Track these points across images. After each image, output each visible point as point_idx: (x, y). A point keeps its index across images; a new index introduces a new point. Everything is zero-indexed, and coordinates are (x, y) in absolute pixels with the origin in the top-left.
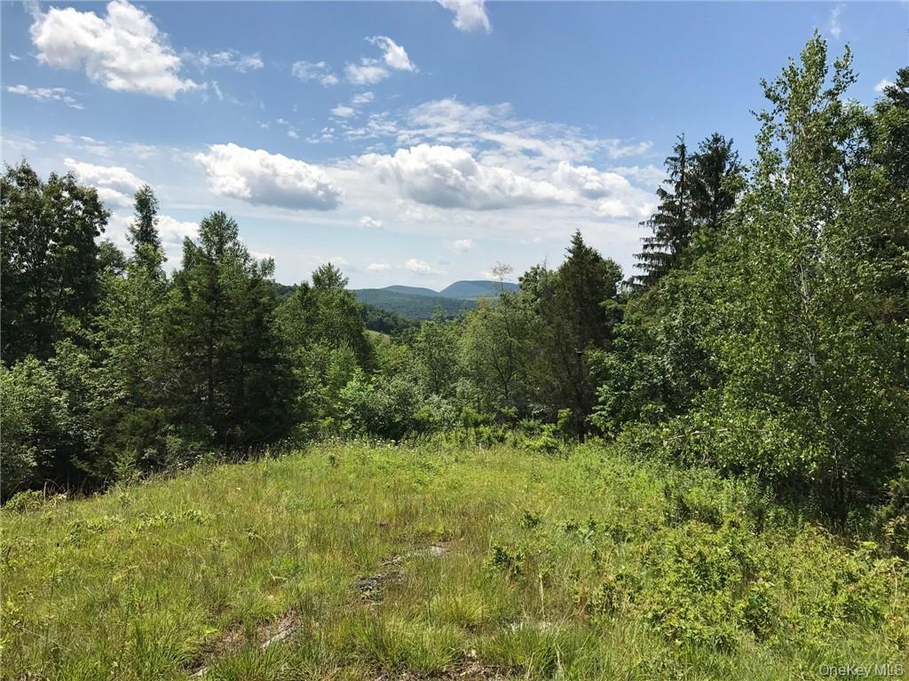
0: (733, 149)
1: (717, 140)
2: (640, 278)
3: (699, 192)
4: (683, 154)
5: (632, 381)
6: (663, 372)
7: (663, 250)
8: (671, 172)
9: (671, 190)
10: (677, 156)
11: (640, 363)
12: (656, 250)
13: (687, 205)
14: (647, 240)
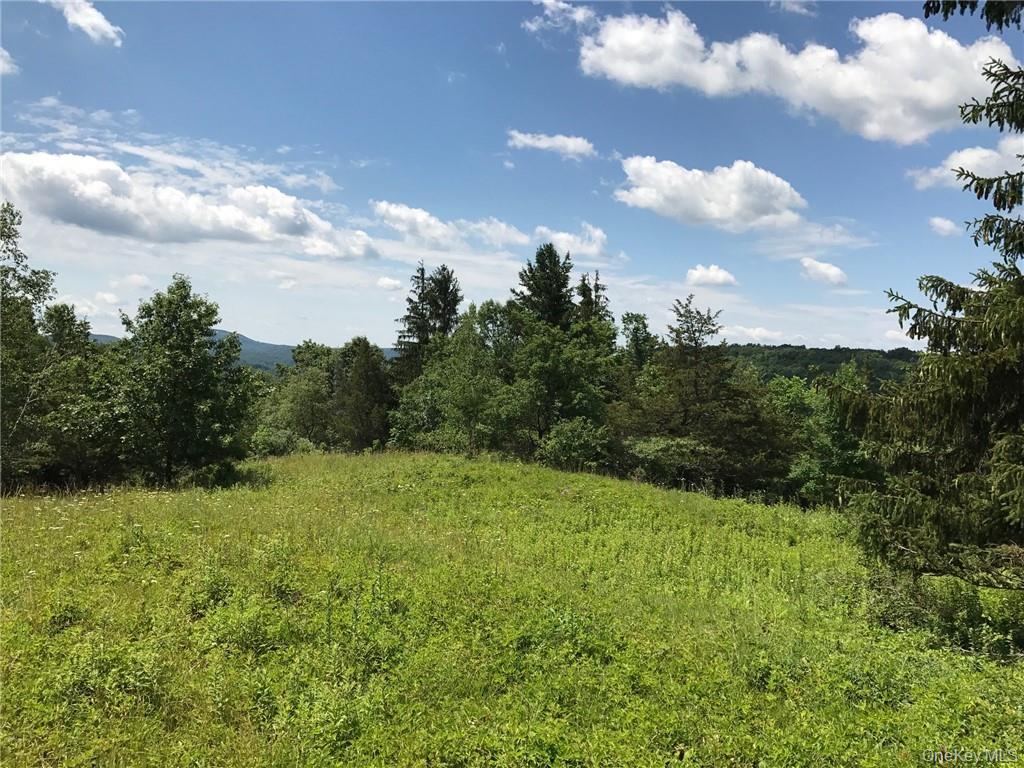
0: (454, 276)
1: (444, 269)
2: (396, 359)
3: (434, 303)
4: (423, 274)
5: (408, 424)
6: (423, 419)
7: (411, 340)
8: (416, 286)
9: (415, 299)
10: (419, 275)
11: (412, 416)
12: (407, 339)
13: (426, 309)
14: (400, 332)
